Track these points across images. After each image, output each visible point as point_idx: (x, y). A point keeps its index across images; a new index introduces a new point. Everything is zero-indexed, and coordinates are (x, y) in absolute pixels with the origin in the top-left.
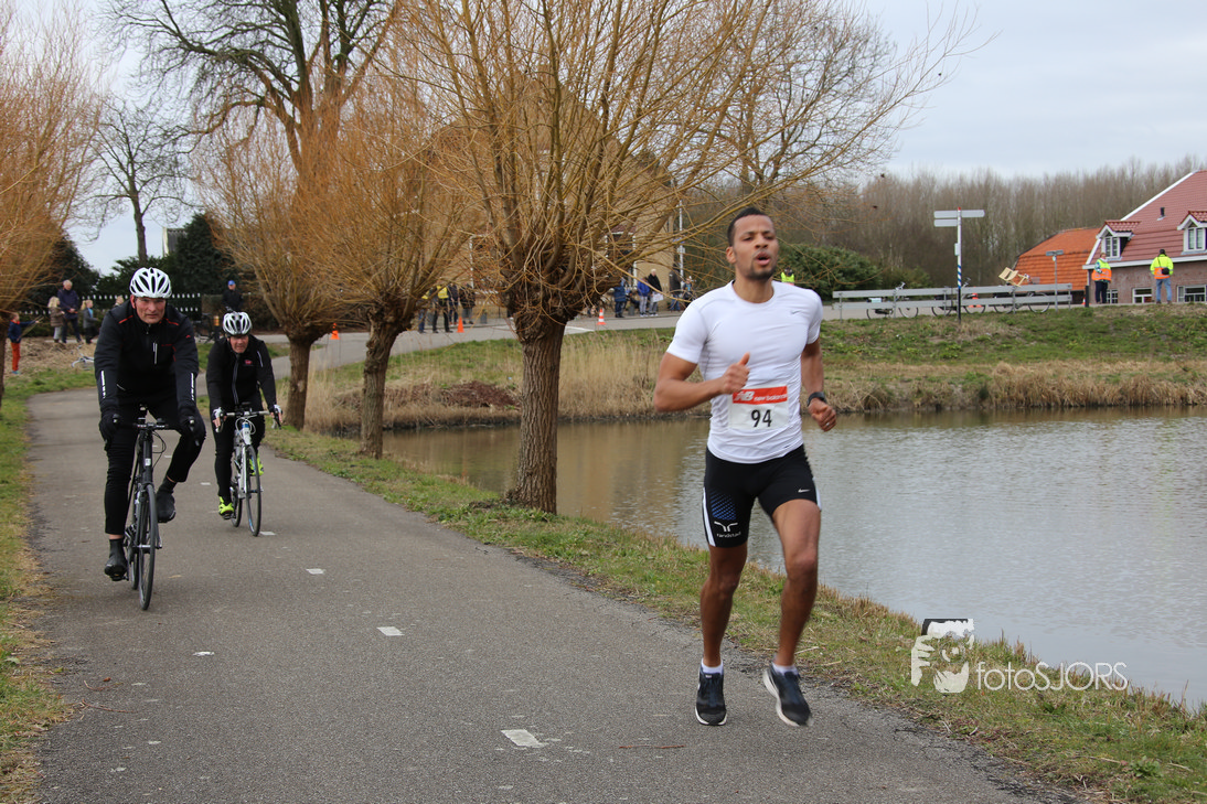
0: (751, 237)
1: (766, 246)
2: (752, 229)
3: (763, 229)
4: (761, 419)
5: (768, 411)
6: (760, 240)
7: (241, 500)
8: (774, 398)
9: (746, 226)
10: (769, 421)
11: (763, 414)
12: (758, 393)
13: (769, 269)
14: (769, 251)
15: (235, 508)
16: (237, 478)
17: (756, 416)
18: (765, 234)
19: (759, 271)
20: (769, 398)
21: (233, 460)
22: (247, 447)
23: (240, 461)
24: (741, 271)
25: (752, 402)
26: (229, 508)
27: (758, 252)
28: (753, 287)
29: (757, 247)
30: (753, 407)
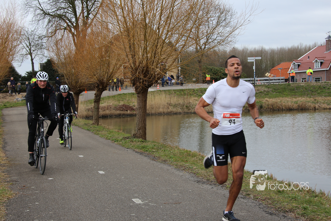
0: (233, 64)
1: (238, 68)
2: (233, 62)
4: (232, 122)
6: (236, 66)
7: (66, 139)
8: (236, 117)
9: (231, 61)
11: (232, 121)
12: (231, 115)
14: (239, 70)
15: (64, 142)
16: (65, 133)
17: (230, 121)
18: (237, 64)
19: (236, 76)
20: (234, 116)
21: (64, 128)
22: (68, 124)
23: (65, 128)
24: (230, 76)
26: (62, 142)
27: (235, 70)
28: (233, 82)
29: (235, 68)
30: (230, 119)
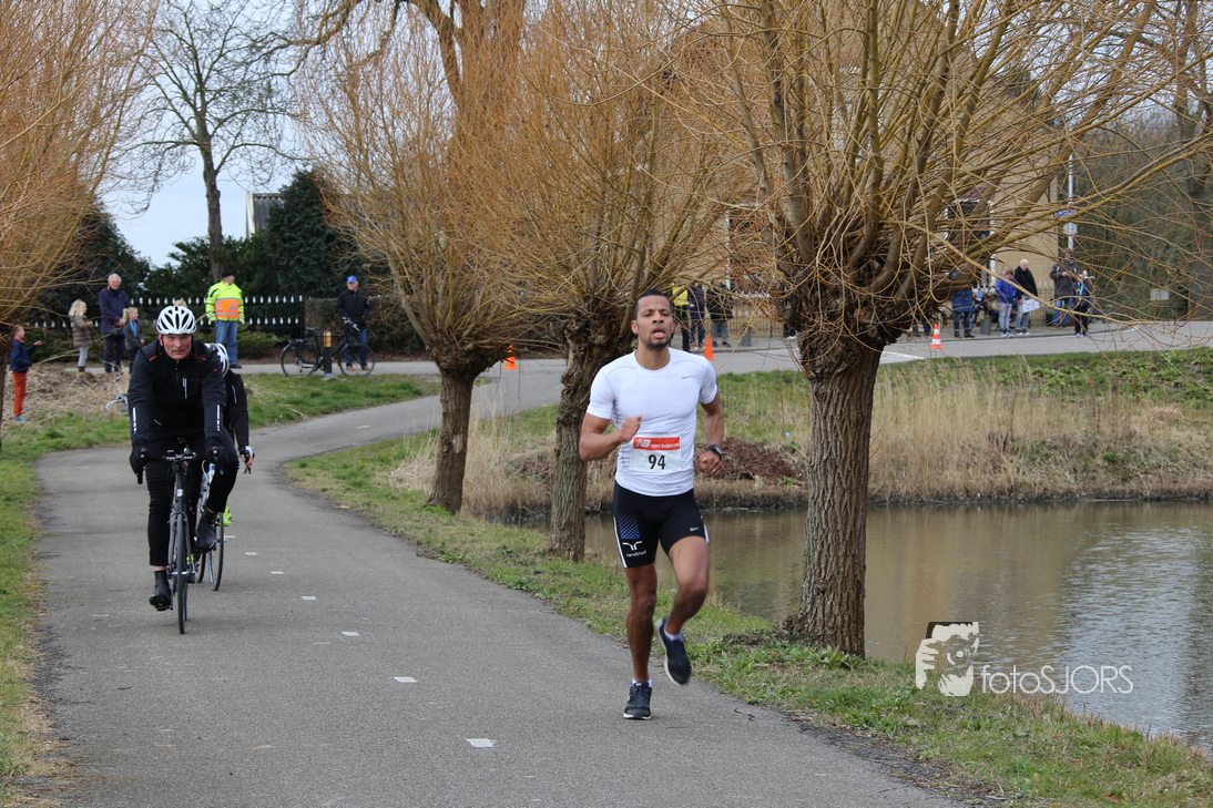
0: (651, 313)
1: (662, 322)
2: (651, 307)
3: (660, 307)
4: (657, 462)
5: (663, 457)
6: (657, 316)
8: (668, 446)
9: (646, 304)
10: (663, 465)
11: (658, 459)
12: (654, 441)
13: (664, 341)
14: (664, 326)
17: (653, 460)
18: (661, 311)
19: (655, 342)
20: (663, 446)
24: (643, 342)
25: (649, 448)
27: (654, 327)
28: (651, 354)
29: (655, 322)
30: (651, 453)
